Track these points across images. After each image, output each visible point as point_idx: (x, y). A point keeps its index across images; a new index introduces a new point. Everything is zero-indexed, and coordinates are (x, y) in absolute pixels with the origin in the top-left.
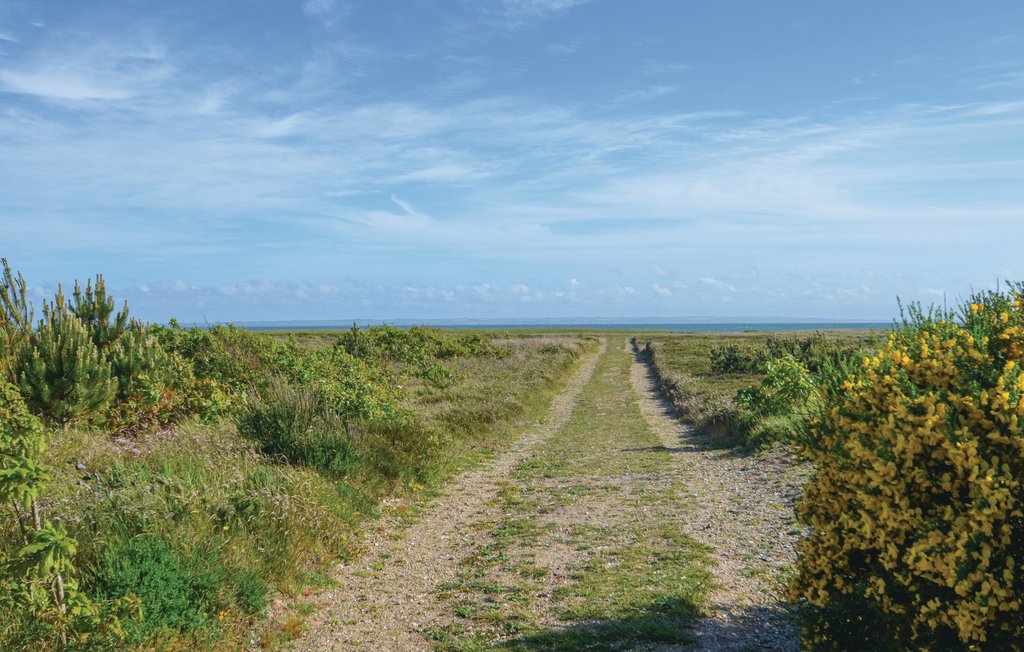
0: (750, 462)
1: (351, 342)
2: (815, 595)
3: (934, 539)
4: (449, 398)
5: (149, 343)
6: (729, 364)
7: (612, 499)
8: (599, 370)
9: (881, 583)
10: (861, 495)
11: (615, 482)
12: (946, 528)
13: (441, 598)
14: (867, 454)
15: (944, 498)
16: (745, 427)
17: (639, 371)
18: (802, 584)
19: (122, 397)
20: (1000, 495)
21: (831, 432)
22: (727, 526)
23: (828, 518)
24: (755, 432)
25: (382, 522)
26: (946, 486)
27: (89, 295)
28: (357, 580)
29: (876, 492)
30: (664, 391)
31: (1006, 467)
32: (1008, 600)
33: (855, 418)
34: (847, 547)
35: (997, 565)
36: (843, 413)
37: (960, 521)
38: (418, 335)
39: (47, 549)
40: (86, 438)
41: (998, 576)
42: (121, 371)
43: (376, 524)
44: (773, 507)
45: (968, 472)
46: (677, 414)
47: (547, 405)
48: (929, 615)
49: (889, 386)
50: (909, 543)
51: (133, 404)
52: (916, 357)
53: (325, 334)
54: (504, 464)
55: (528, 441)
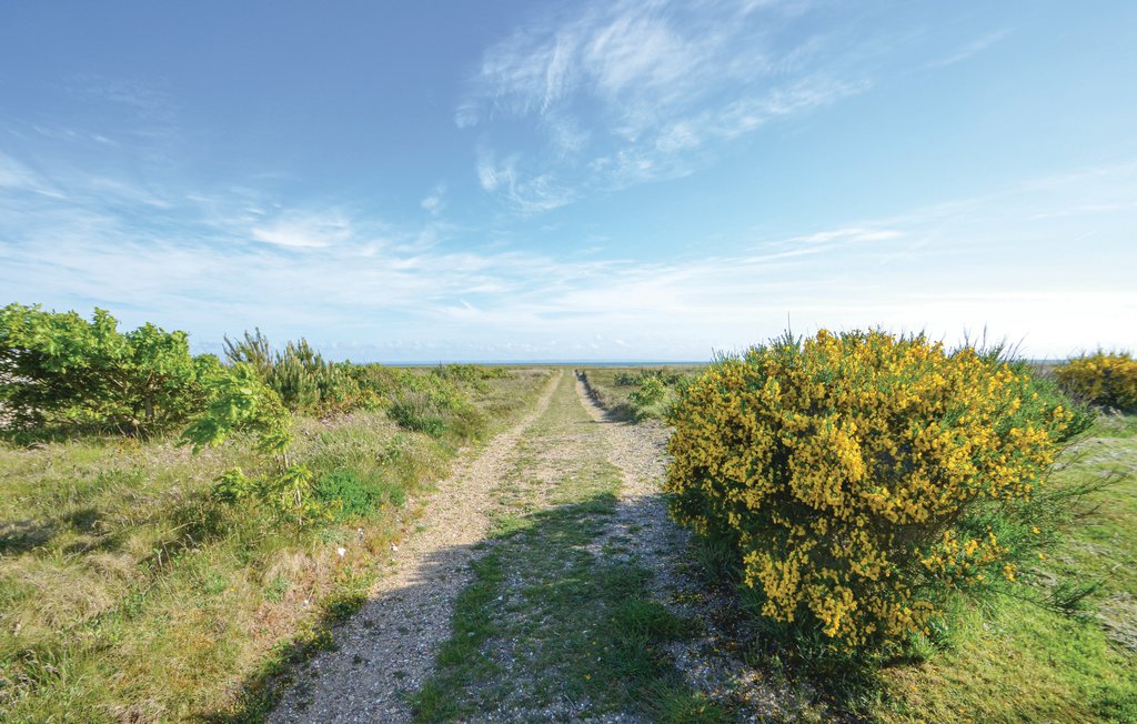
0: (636, 427)
1: (439, 371)
2: (678, 488)
3: (736, 460)
4: (489, 399)
5: (337, 372)
6: (623, 381)
7: (572, 446)
8: (561, 385)
9: (710, 481)
10: (700, 440)
11: (573, 438)
12: (741, 455)
13: (491, 495)
14: (703, 421)
15: (739, 441)
16: (634, 411)
17: (580, 385)
18: (672, 484)
19: (323, 399)
20: (767, 438)
21: (684, 411)
22: (628, 458)
23: (682, 453)
24: (638, 413)
25: (460, 459)
26: (740, 435)
27: (300, 348)
28: (449, 488)
29: (707, 439)
30: (593, 395)
31: (768, 426)
32: (771, 488)
33: (695, 405)
34: (692, 465)
35: (765, 472)
36: (691, 403)
37: (747, 451)
38: (472, 368)
39: (295, 476)
40: (304, 421)
41: (766, 477)
42: (322, 386)
43: (457, 460)
44: (648, 448)
45: (750, 429)
46: (599, 405)
47: (536, 402)
48: (733, 496)
49: (712, 390)
50: (723, 463)
51: (328, 403)
52: (724, 375)
53: (425, 368)
54: (518, 430)
55: (529, 419)
